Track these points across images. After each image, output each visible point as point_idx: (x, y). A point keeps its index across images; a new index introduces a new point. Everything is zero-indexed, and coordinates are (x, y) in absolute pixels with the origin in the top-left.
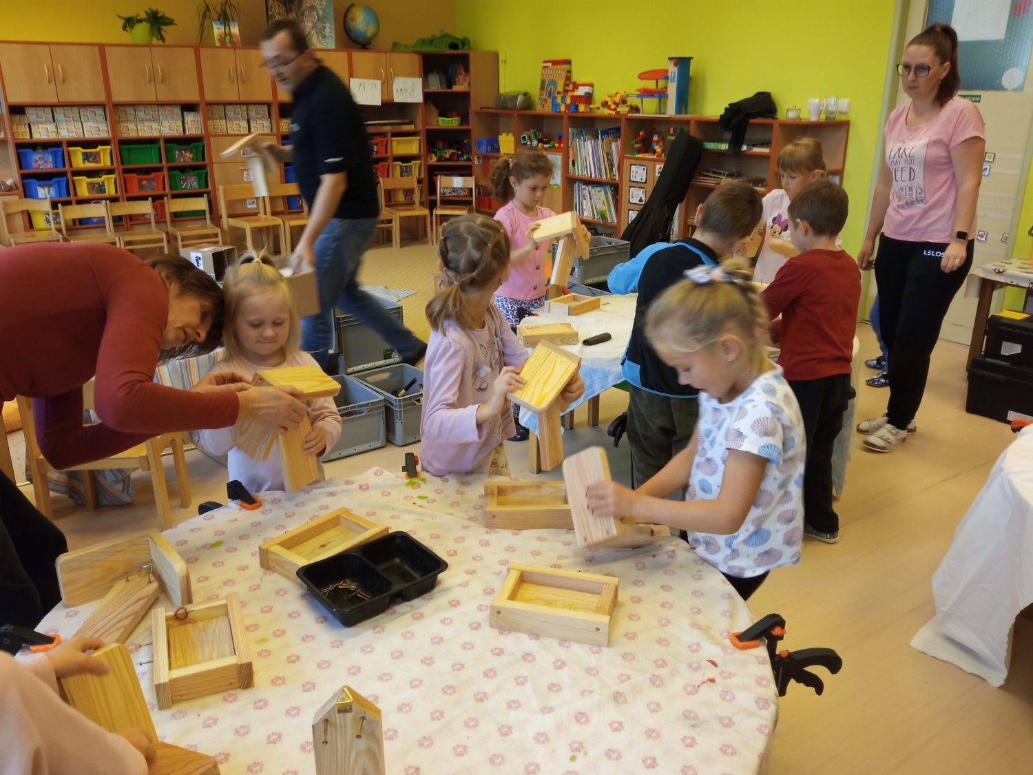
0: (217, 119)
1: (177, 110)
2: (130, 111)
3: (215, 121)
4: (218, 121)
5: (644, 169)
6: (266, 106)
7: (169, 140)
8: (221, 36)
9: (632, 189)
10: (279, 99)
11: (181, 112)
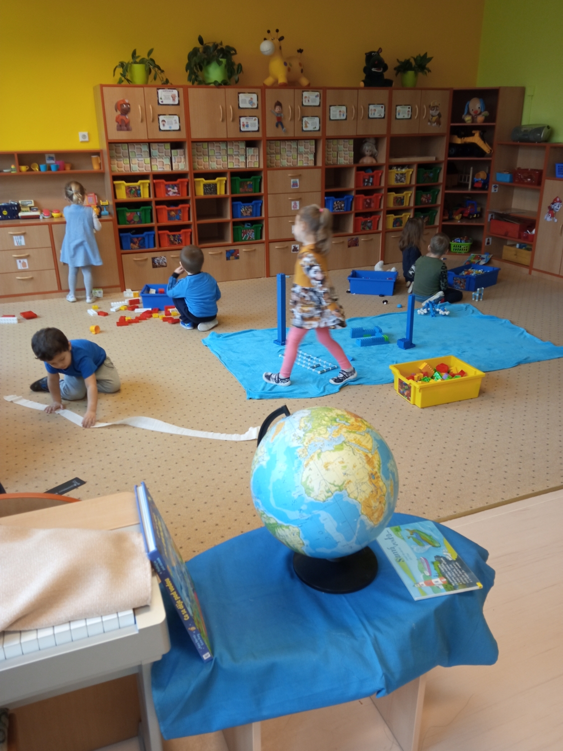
0: (273, 154)
1: (242, 146)
2: (205, 147)
3: (272, 156)
4: (274, 155)
6: (314, 141)
11: (245, 148)
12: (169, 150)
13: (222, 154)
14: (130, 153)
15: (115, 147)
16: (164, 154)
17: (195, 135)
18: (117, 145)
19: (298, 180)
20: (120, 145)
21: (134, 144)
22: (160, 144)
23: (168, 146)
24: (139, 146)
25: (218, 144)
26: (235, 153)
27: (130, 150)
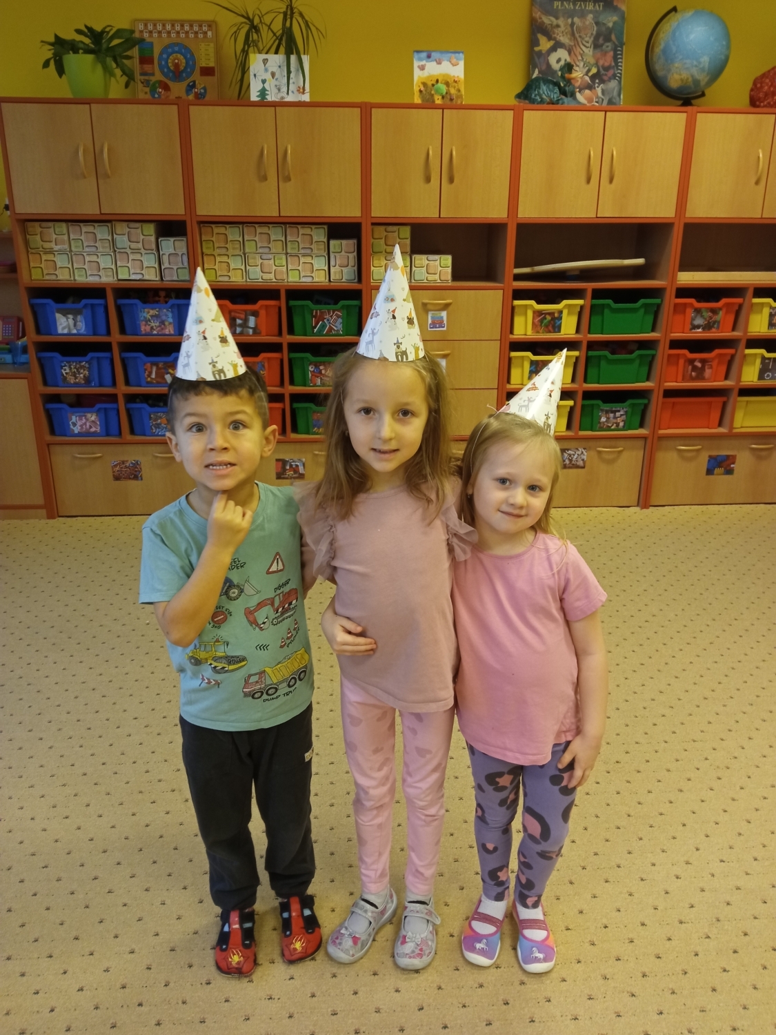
1: (320, 235)
2: (233, 234)
7: (297, 294)
8: (424, 84)
10: (520, 215)
11: (325, 240)
12: (153, 239)
13: (273, 250)
14: (72, 242)
15: (40, 229)
16: (140, 245)
17: (207, 207)
18: (44, 224)
19: (444, 314)
20: (51, 224)
21: (82, 224)
22: (132, 225)
23: (150, 229)
24: (90, 229)
25: (265, 230)
26: (302, 251)
27: (72, 236)
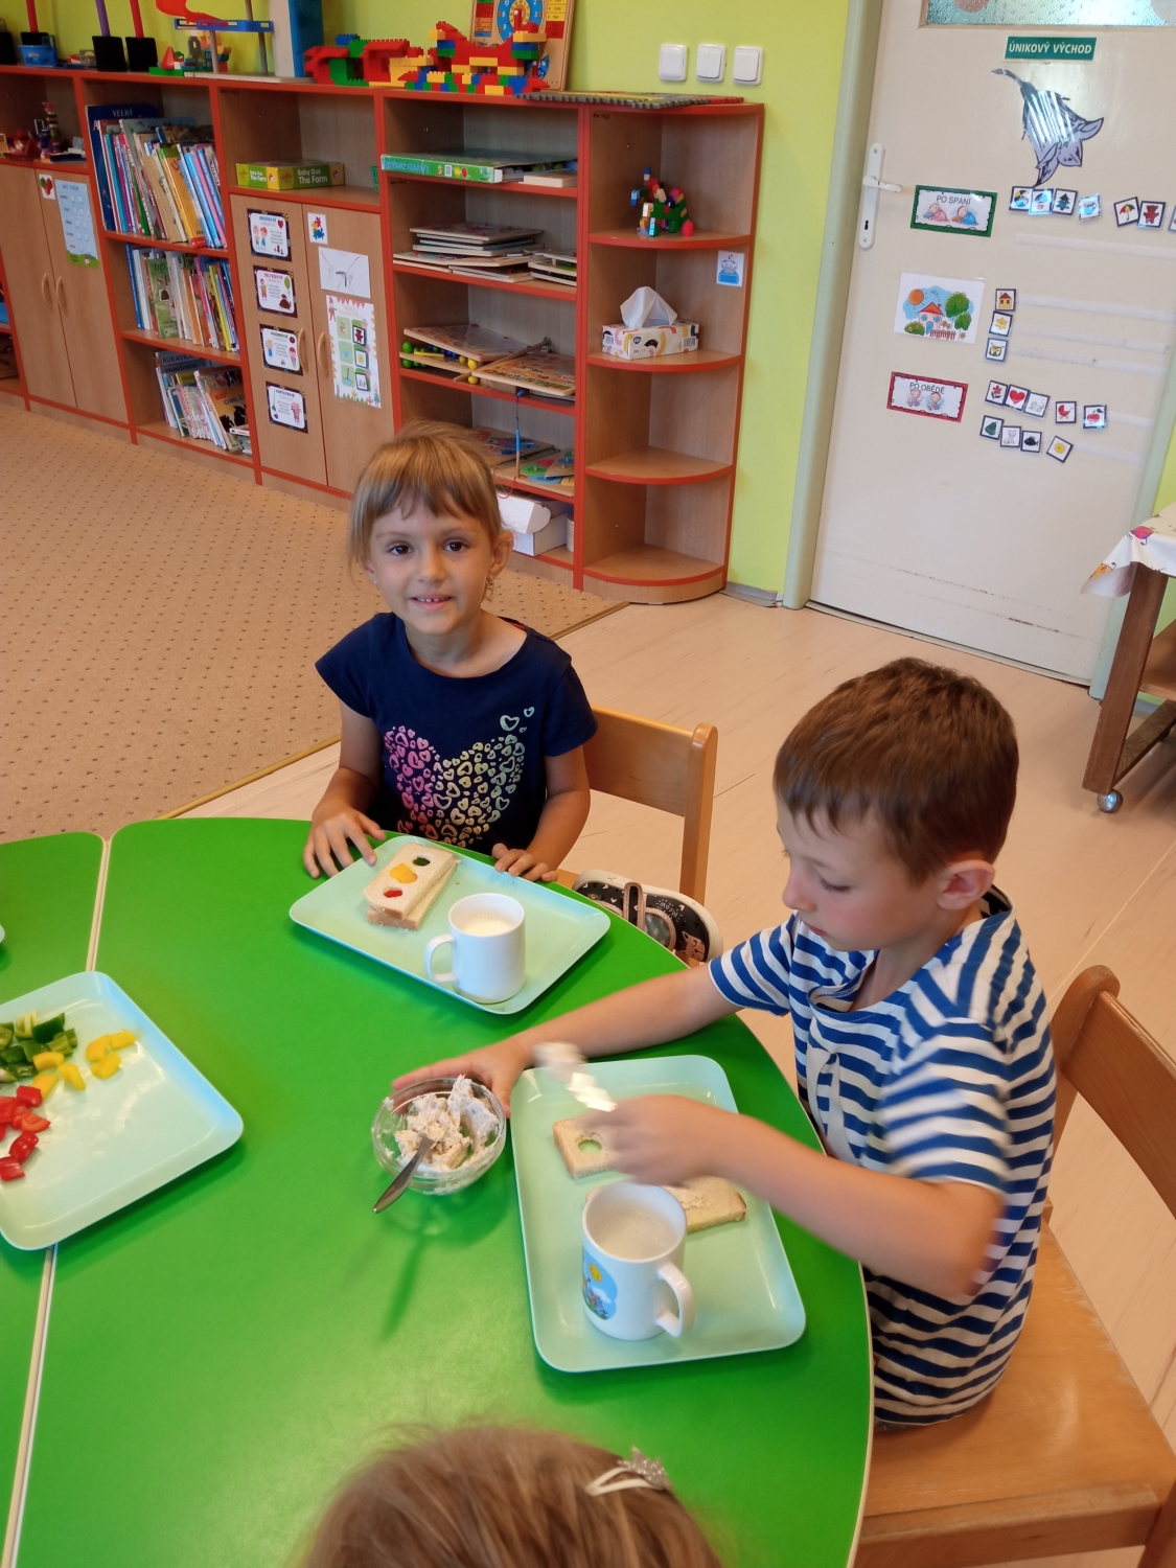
5: (280, 224)
9: (260, 274)
